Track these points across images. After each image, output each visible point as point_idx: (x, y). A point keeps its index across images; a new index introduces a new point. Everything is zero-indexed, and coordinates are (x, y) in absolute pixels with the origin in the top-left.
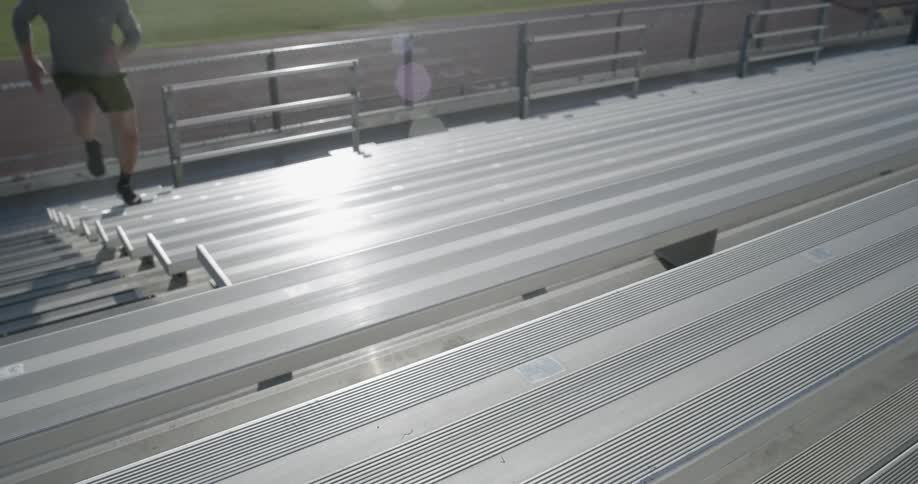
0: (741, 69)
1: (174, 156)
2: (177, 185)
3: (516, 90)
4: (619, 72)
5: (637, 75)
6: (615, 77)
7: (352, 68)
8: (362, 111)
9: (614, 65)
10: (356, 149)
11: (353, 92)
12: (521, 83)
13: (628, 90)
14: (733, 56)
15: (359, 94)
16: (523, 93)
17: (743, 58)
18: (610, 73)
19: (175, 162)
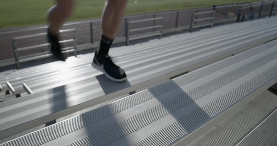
0: (191, 30)
1: (17, 60)
2: (18, 69)
3: (125, 38)
4: (156, 32)
5: (161, 32)
6: (154, 33)
7: (74, 31)
8: (77, 45)
9: (154, 30)
10: (76, 56)
11: (75, 39)
12: (126, 35)
13: (158, 37)
14: (188, 27)
15: (76, 39)
16: (127, 38)
17: (191, 27)
18: (153, 32)
19: (17, 62)
